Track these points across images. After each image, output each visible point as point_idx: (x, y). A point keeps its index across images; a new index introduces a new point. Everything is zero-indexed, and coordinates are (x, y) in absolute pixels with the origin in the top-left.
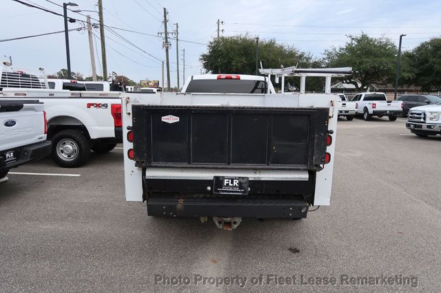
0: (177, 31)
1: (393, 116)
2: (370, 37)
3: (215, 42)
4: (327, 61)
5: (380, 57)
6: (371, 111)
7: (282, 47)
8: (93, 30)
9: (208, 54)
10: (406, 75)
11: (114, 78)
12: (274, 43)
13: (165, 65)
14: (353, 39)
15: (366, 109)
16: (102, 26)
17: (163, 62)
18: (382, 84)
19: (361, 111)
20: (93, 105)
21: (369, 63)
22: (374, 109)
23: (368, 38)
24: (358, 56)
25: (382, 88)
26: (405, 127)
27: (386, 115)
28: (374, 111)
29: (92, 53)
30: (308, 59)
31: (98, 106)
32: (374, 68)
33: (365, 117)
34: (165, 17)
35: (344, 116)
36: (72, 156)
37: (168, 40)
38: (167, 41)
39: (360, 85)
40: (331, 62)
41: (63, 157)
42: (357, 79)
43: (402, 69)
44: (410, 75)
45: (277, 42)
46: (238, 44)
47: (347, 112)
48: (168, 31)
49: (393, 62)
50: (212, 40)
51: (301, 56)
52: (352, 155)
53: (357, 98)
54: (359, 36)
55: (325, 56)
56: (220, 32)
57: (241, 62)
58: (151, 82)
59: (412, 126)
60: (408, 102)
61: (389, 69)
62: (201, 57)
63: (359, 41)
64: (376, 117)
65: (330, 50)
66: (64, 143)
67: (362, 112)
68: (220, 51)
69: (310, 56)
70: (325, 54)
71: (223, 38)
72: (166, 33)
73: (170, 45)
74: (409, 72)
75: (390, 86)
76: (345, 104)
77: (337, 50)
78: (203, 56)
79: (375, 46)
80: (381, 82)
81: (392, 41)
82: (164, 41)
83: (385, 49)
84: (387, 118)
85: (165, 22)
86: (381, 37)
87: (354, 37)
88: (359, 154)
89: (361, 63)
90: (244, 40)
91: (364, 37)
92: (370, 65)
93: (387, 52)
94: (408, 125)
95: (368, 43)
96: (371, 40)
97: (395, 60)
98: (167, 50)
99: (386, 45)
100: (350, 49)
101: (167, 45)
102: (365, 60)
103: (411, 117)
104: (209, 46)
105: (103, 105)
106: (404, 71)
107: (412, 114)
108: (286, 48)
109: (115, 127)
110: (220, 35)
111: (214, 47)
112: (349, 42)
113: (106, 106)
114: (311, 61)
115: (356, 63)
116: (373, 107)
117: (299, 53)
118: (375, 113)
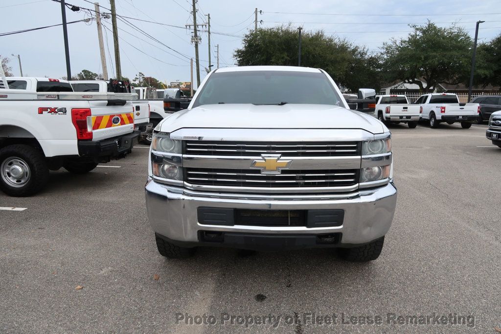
0: (209, 23)
1: (467, 123)
2: (438, 26)
3: (252, 34)
4: (385, 57)
5: (451, 50)
6: (439, 116)
7: (331, 40)
8: (103, 21)
9: (244, 49)
10: (481, 72)
11: (142, 80)
12: (322, 36)
13: (195, 64)
14: (417, 29)
15: (432, 114)
16: (114, 15)
17: (192, 60)
18: (452, 84)
19: (426, 115)
20: (46, 109)
21: (436, 58)
22: (443, 114)
23: (435, 27)
24: (423, 50)
25: (453, 88)
26: (485, 136)
27: (458, 121)
28: (443, 117)
29: (102, 49)
30: (362, 54)
31: (53, 111)
32: (443, 64)
33: (431, 124)
34: (194, 6)
35: (405, 122)
36: (23, 181)
37: (198, 33)
38: (196, 35)
39: (425, 85)
40: (391, 57)
41: (11, 182)
42: (422, 78)
43: (477, 65)
44: (487, 72)
45: (325, 34)
46: (278, 37)
47: (408, 117)
48: (197, 23)
49: (466, 57)
50: (248, 33)
51: (354, 51)
52: (414, 176)
53: (422, 100)
54: (425, 26)
55: (383, 51)
56: (259, 23)
57: (283, 58)
58: (182, 84)
59: (495, 136)
60: (486, 105)
61: (461, 66)
62: (236, 54)
63: (424, 32)
64: (445, 123)
65: (390, 43)
66: (11, 164)
67: (428, 118)
68: (258, 45)
69: (365, 50)
70: (383, 48)
71: (261, 31)
72: (195, 25)
73: (200, 39)
74: (485, 68)
75: (462, 86)
76: (406, 108)
77: (398, 43)
78: (238, 51)
79: (444, 37)
80: (451, 81)
81: (465, 31)
82: (193, 34)
83: (456, 40)
84: (458, 124)
85: (194, 12)
86: (452, 26)
87: (419, 27)
88: (424, 175)
89: (426, 58)
90: (287, 33)
91: (431, 27)
92: (438, 61)
93: (459, 44)
94: (489, 135)
95: (436, 34)
96: (440, 30)
97: (469, 54)
98: (196, 46)
99: (458, 36)
100: (413, 41)
101: (196, 39)
102: (431, 54)
103: (493, 124)
104: (245, 40)
105: (61, 110)
106: (479, 67)
107: (494, 120)
108: (336, 41)
109: (79, 140)
110: (258, 27)
111: (250, 41)
112: (413, 34)
113: (63, 111)
114: (366, 57)
115: (420, 58)
116: (442, 112)
117: (352, 48)
118: (444, 119)
